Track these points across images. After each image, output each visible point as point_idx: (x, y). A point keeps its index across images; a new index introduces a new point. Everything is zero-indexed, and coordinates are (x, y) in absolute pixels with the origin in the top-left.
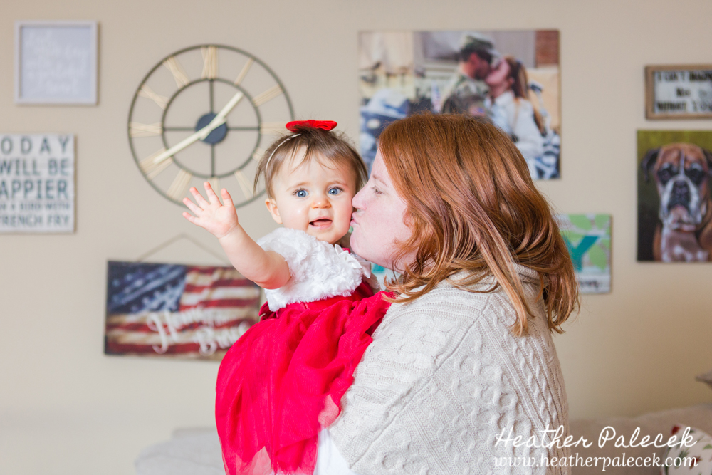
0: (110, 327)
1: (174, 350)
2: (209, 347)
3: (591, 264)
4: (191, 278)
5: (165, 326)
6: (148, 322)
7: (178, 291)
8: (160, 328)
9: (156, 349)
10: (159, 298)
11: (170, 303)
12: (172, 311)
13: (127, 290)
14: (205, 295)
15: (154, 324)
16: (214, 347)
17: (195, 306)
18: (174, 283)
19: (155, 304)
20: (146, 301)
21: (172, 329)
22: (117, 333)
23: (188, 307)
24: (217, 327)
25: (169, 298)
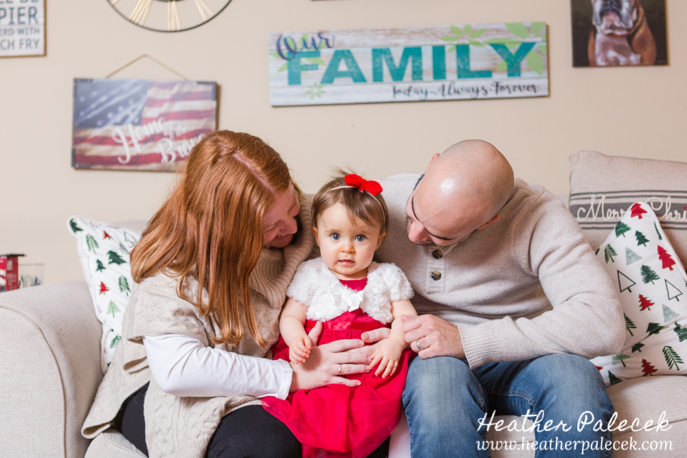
0: (77, 141)
1: (137, 161)
2: (170, 157)
3: (529, 70)
4: (151, 93)
5: (129, 139)
6: (113, 135)
7: (140, 106)
8: (123, 140)
9: (120, 160)
10: (123, 112)
11: (133, 116)
12: (134, 124)
13: (93, 106)
14: (165, 108)
15: (118, 137)
16: (174, 157)
17: (157, 119)
18: (136, 98)
19: (118, 118)
20: (110, 115)
21: (134, 141)
22: (83, 146)
23: (150, 120)
24: (177, 138)
25: (131, 112)
